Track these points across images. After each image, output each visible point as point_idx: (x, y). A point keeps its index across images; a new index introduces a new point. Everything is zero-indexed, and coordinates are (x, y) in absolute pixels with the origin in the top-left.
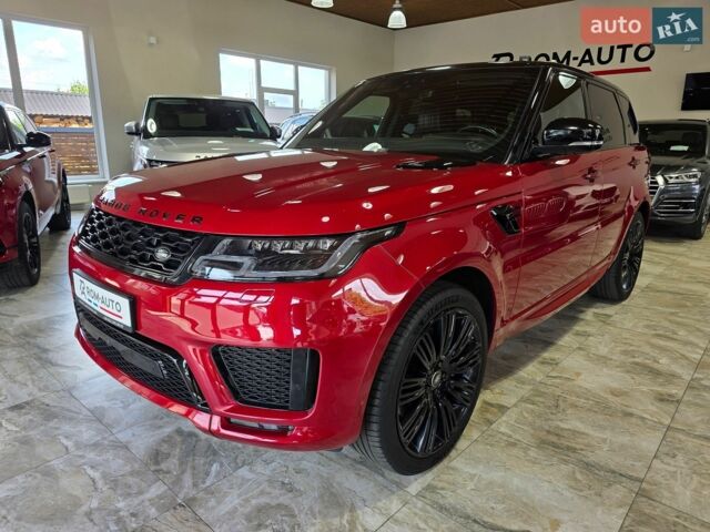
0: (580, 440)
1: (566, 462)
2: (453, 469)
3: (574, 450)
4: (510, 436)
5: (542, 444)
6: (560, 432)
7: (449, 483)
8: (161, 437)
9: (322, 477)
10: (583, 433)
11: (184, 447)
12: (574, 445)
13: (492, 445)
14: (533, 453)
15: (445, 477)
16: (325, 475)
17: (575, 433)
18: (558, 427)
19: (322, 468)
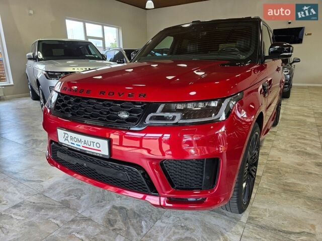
0: (299, 187)
1: (300, 198)
2: (255, 207)
3: (299, 192)
4: (269, 189)
5: (285, 191)
6: (289, 185)
7: (257, 215)
8: (107, 211)
9: (198, 220)
10: (298, 184)
11: (121, 215)
12: (297, 189)
13: (264, 194)
14: (284, 195)
15: (254, 212)
16: (200, 219)
17: (295, 184)
18: (286, 182)
19: (196, 216)
